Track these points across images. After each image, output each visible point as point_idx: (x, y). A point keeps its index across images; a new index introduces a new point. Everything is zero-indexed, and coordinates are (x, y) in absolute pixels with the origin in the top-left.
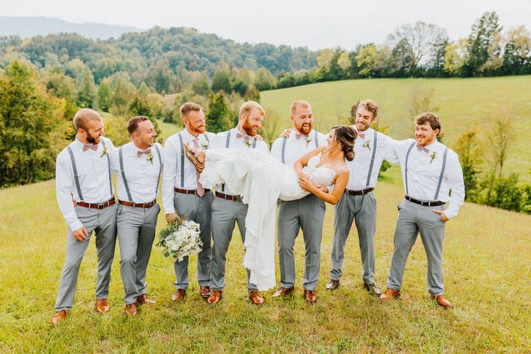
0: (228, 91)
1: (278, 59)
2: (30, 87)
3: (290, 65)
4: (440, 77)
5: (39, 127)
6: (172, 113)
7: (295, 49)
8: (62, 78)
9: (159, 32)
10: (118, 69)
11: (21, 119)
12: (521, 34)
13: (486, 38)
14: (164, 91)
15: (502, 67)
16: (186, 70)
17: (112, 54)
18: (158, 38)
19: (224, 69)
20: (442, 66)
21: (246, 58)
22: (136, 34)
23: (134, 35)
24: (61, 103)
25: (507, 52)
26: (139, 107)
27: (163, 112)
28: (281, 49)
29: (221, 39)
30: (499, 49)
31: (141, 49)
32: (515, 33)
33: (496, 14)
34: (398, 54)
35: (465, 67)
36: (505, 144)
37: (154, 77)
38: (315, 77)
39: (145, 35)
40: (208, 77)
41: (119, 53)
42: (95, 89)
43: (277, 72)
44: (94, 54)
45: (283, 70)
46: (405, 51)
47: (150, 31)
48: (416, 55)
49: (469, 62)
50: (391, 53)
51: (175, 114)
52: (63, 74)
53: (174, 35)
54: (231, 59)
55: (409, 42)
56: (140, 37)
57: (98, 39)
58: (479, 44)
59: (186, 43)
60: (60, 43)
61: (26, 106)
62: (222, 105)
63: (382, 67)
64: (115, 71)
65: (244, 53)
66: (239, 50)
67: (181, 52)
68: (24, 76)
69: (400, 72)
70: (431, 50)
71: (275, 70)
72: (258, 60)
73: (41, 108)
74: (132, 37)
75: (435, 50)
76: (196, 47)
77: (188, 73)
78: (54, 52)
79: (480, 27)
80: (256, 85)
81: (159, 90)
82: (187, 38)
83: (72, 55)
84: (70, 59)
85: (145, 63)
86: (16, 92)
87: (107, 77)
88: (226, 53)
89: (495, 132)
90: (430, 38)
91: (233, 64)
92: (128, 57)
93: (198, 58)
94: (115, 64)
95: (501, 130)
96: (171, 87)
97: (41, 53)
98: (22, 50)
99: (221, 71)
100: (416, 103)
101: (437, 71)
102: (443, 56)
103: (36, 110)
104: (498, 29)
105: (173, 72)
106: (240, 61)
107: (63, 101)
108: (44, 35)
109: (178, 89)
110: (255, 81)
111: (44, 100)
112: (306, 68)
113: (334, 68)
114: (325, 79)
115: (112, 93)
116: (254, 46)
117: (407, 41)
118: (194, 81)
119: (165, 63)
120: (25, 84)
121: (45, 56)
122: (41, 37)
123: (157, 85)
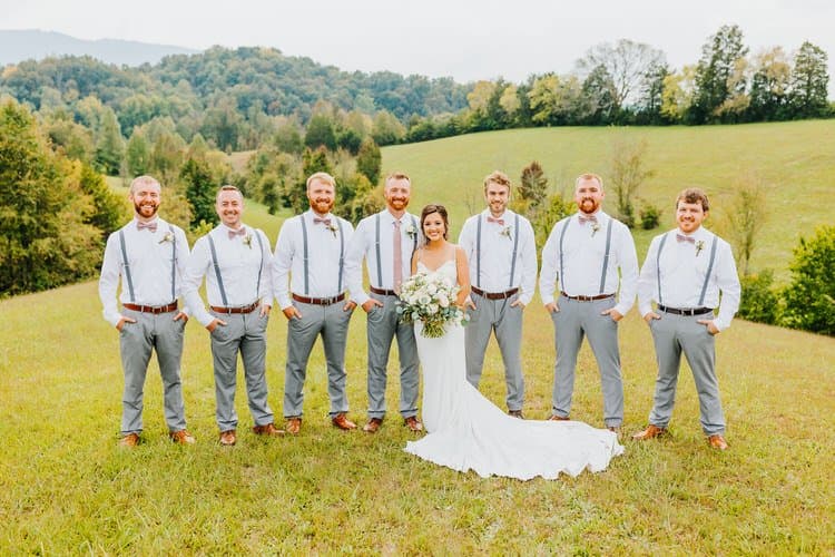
0: (332, 147)
1: (407, 98)
2: (30, 144)
3: (426, 105)
4: (656, 124)
5: (42, 205)
6: (243, 181)
7: (434, 81)
9: (221, 54)
10: (157, 113)
11: (14, 193)
12: (776, 60)
13: (724, 65)
14: (230, 147)
15: (749, 109)
16: (263, 114)
17: (147, 89)
18: (219, 64)
19: (324, 111)
20: (659, 108)
21: (359, 96)
22: (185, 56)
23: (182, 59)
24: (74, 167)
25: (755, 86)
26: (194, 173)
27: (230, 179)
28: (412, 81)
29: (319, 64)
30: (744, 82)
31: (193, 81)
32: (767, 57)
33: (739, 29)
34: (591, 89)
35: (693, 109)
36: (753, 226)
37: (213, 125)
38: (465, 125)
39: (198, 59)
40: (299, 125)
41: (157, 88)
42: (123, 145)
43: (407, 116)
44: (118, 88)
45: (415, 114)
46: (602, 84)
47: (207, 53)
48: (619, 87)
49: (700, 101)
50: (581, 87)
51: (248, 182)
52: (71, 122)
53: (244, 59)
54: (334, 96)
55: (608, 71)
56: (191, 63)
57: (124, 65)
58: (714, 75)
59: (264, 71)
60: (64, 71)
61: (23, 171)
62: (323, 168)
63: (568, 109)
64: (152, 116)
65: (354, 87)
66: (346, 82)
67: (257, 86)
68: (22, 125)
69: (594, 116)
70: (642, 83)
71: (402, 114)
72: (376, 98)
73: (45, 176)
74: (179, 62)
75: (647, 83)
76: (279, 78)
77: (264, 118)
78: (55, 86)
79: (714, 49)
80: (374, 137)
81: (222, 146)
82: (265, 64)
83: (83, 89)
84: (80, 98)
85: (200, 103)
86: (6, 151)
87: (140, 125)
88: (327, 87)
89: (738, 208)
90: (640, 64)
91: (337, 104)
92: (172, 94)
93: (283, 95)
94: (153, 105)
95: (746, 205)
96: (241, 141)
97: (33, 86)
98: (3, 83)
99: (320, 115)
100: (619, 165)
101: (651, 115)
102: (660, 91)
103: (38, 178)
104: (741, 51)
105: (244, 117)
106: (348, 100)
107: (78, 163)
108: (39, 59)
109: (253, 143)
110: (373, 130)
111: (49, 163)
112: (451, 112)
113: (494, 110)
114: (481, 127)
115: (151, 149)
116: (370, 76)
117: (606, 69)
118: (277, 132)
119: (230, 103)
120: (22, 137)
121: (41, 92)
122: (33, 62)
123: (219, 137)
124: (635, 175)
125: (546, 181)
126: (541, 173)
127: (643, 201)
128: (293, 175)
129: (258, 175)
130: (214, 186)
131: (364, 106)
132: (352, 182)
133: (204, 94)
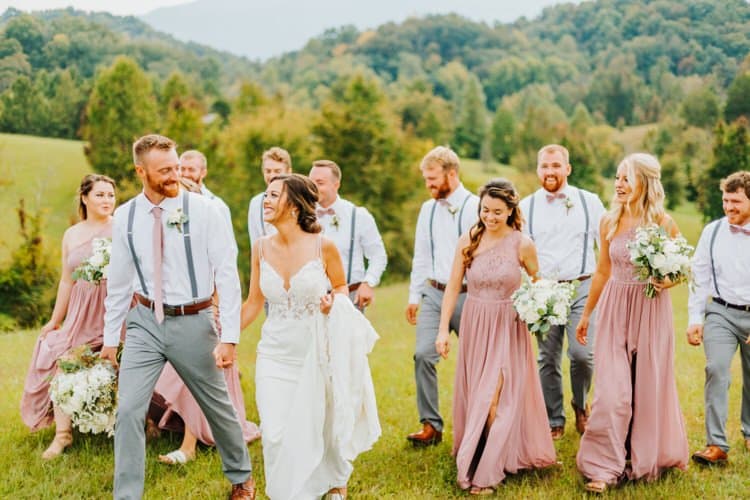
2: (377, 123)
5: (387, 194)
8: (428, 101)
10: (532, 77)
11: (359, 179)
14: (622, 121)
16: (671, 76)
18: (615, 13)
22: (571, 6)
31: (580, 36)
37: (602, 92)
39: (587, 8)
40: (719, 89)
41: (535, 48)
42: (488, 121)
44: (487, 51)
52: (428, 95)
56: (578, 13)
57: (496, 22)
60: (425, 33)
61: (368, 154)
62: (741, 147)
64: (525, 84)
67: (663, 37)
73: (392, 160)
74: (563, 15)
76: (695, 26)
77: (671, 80)
78: (414, 51)
81: (612, 120)
82: (676, 8)
83: (446, 55)
84: (443, 64)
85: (586, 64)
86: (353, 132)
87: (510, 94)
92: (553, 53)
93: (698, 47)
94: (528, 70)
96: (638, 112)
97: (391, 54)
98: (358, 52)
99: (748, 73)
105: (643, 81)
108: (400, 20)
109: (653, 115)
111: (397, 145)
115: (519, 126)
118: (687, 99)
119: (627, 62)
120: (370, 117)
121: (398, 60)
122: (392, 24)
123: (609, 107)
128: (703, 156)
133: (592, 51)
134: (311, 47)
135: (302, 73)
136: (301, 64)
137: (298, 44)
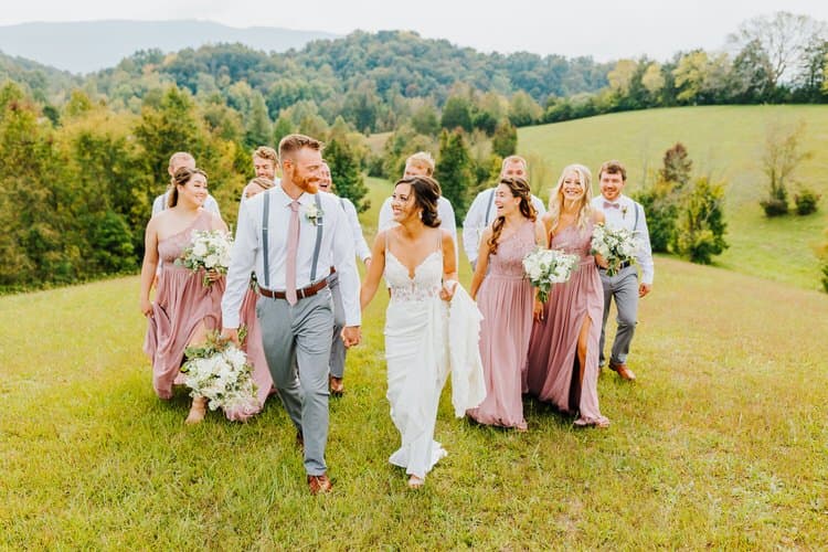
0: (469, 128)
1: (545, 78)
2: (190, 126)
3: (563, 86)
4: (816, 102)
6: (380, 163)
7: (573, 60)
9: (361, 39)
10: (301, 97)
14: (368, 129)
16: (402, 97)
17: (293, 74)
18: (359, 48)
19: (460, 92)
20: (819, 84)
21: (495, 77)
22: (328, 41)
23: (325, 44)
24: (227, 148)
26: (336, 154)
27: (368, 162)
28: (549, 61)
29: (456, 46)
31: (335, 65)
34: (742, 66)
37: (353, 107)
38: (604, 105)
39: (341, 43)
40: (435, 108)
41: (302, 72)
42: (271, 127)
43: (542, 97)
44: (266, 74)
45: (552, 95)
46: (756, 60)
47: (348, 36)
48: (775, 67)
50: (732, 64)
51: (385, 164)
52: (224, 105)
53: (383, 42)
54: (470, 77)
55: (763, 46)
56: (334, 47)
57: (272, 52)
59: (402, 54)
60: (217, 57)
62: (459, 149)
63: (717, 87)
64: (297, 100)
65: (491, 68)
66: (482, 63)
67: (395, 68)
68: (184, 109)
69: (746, 94)
70: (800, 57)
71: (539, 95)
72: (513, 79)
73: (203, 156)
74: (323, 47)
75: (807, 58)
76: (417, 61)
77: (401, 100)
78: (210, 72)
80: (510, 119)
81: (361, 128)
82: (403, 47)
83: (235, 76)
84: (232, 83)
85: (341, 86)
86: (170, 133)
87: (285, 108)
88: (463, 68)
90: (800, 38)
91: (473, 85)
92: (314, 78)
93: (420, 77)
94: (298, 89)
96: (379, 123)
97: (191, 73)
98: (164, 70)
99: (456, 96)
100: (773, 146)
101: (810, 93)
102: (822, 67)
105: (382, 100)
106: (484, 82)
107: (231, 144)
108: (196, 47)
109: (390, 125)
110: (509, 111)
111: (207, 144)
112: (589, 91)
113: (636, 89)
114: (622, 107)
116: (507, 56)
117: (760, 44)
118: (414, 114)
119: (370, 86)
120: (183, 121)
121: (197, 78)
122: (190, 50)
123: (358, 120)
124: (791, 157)
125: (691, 163)
126: (685, 155)
127: (799, 184)
129: (395, 157)
130: (353, 167)
131: (500, 87)
132: (488, 163)
133: (345, 77)
134: (124, 65)
135: (118, 87)
136: (117, 78)
137: (114, 64)
